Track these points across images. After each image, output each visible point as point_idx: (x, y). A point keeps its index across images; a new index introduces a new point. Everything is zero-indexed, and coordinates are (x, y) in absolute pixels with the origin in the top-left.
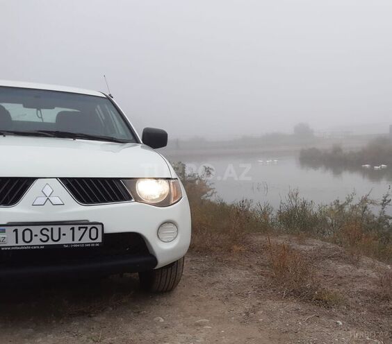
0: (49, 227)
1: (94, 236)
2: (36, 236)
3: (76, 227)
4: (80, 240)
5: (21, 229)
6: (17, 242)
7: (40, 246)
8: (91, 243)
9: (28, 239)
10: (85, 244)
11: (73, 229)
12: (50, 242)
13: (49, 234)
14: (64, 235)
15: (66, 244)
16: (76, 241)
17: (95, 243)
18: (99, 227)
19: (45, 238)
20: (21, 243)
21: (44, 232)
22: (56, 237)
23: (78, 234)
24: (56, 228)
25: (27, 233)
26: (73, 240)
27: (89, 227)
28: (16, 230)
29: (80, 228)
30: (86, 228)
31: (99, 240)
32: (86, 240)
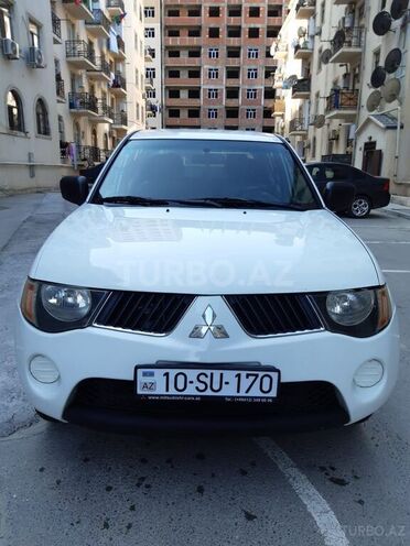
0: (208, 372)
1: (266, 388)
2: (191, 382)
3: (244, 373)
4: (247, 392)
5: (173, 373)
6: (167, 390)
7: (195, 396)
8: (261, 398)
9: (181, 386)
10: (252, 398)
11: (239, 376)
12: (209, 393)
13: (208, 381)
14: (227, 383)
15: (229, 397)
16: (242, 393)
17: (267, 398)
18: (274, 375)
19: (202, 387)
20: (172, 391)
21: (202, 378)
22: (216, 387)
23: (245, 383)
24: (217, 373)
25: (181, 378)
26: (238, 391)
27: (261, 374)
28: (167, 374)
29: (248, 376)
30: (257, 376)
31: (273, 393)
32: (255, 392)
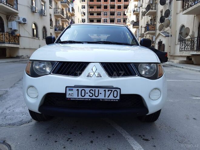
0: (93, 89)
1: (115, 95)
2: (87, 93)
3: (107, 90)
4: (108, 97)
5: (80, 89)
6: (78, 96)
7: (88, 99)
8: (114, 99)
9: (83, 95)
10: (110, 99)
11: (105, 91)
12: (94, 97)
13: (93, 92)
14: (101, 93)
15: (101, 99)
16: (106, 98)
17: (116, 99)
18: (118, 90)
19: (91, 95)
20: (80, 97)
21: (91, 91)
22: (96, 95)
23: (108, 93)
24: (97, 90)
25: (83, 92)
26: (105, 97)
27: (113, 90)
28: (78, 90)
29: (108, 91)
30: (112, 91)
31: (118, 98)
32: (111, 97)
